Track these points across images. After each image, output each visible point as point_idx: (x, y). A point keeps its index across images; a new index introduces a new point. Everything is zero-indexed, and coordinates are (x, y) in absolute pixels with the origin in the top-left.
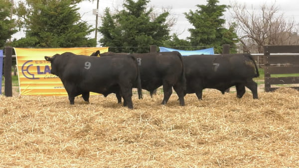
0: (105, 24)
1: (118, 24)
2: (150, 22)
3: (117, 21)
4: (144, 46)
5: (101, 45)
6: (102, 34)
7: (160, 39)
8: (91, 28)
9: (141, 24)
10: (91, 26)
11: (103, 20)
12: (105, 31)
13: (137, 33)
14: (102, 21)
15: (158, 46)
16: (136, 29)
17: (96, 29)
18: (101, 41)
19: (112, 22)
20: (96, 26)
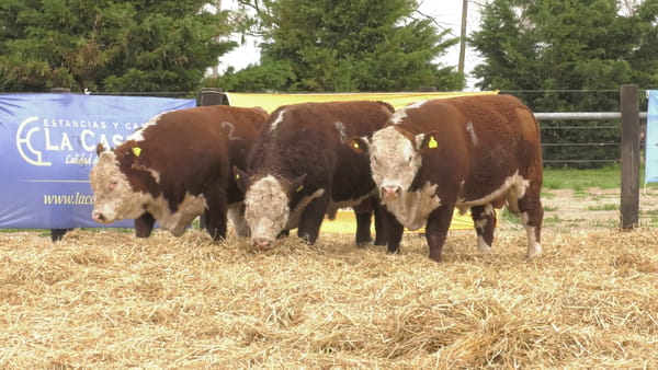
0: (489, 25)
1: (526, 22)
2: (621, 18)
3: (524, 16)
4: (601, 87)
5: (477, 85)
6: (479, 53)
7: (649, 66)
8: (448, 37)
9: (596, 24)
10: (448, 31)
11: (482, 13)
12: (487, 42)
13: (584, 49)
14: (480, 15)
15: (642, 87)
16: (582, 39)
17: (464, 39)
18: (478, 72)
19: (508, 17)
20: (463, 31)
